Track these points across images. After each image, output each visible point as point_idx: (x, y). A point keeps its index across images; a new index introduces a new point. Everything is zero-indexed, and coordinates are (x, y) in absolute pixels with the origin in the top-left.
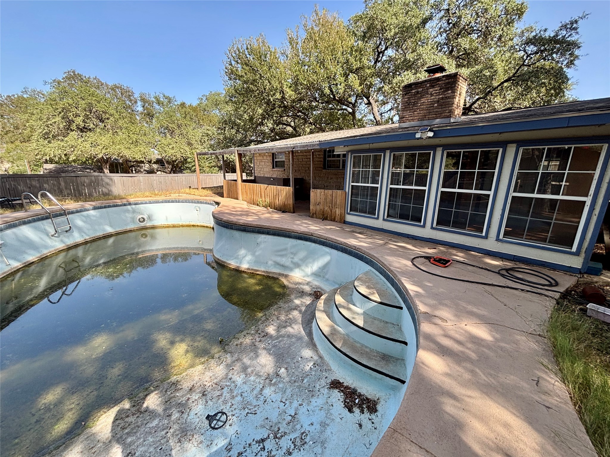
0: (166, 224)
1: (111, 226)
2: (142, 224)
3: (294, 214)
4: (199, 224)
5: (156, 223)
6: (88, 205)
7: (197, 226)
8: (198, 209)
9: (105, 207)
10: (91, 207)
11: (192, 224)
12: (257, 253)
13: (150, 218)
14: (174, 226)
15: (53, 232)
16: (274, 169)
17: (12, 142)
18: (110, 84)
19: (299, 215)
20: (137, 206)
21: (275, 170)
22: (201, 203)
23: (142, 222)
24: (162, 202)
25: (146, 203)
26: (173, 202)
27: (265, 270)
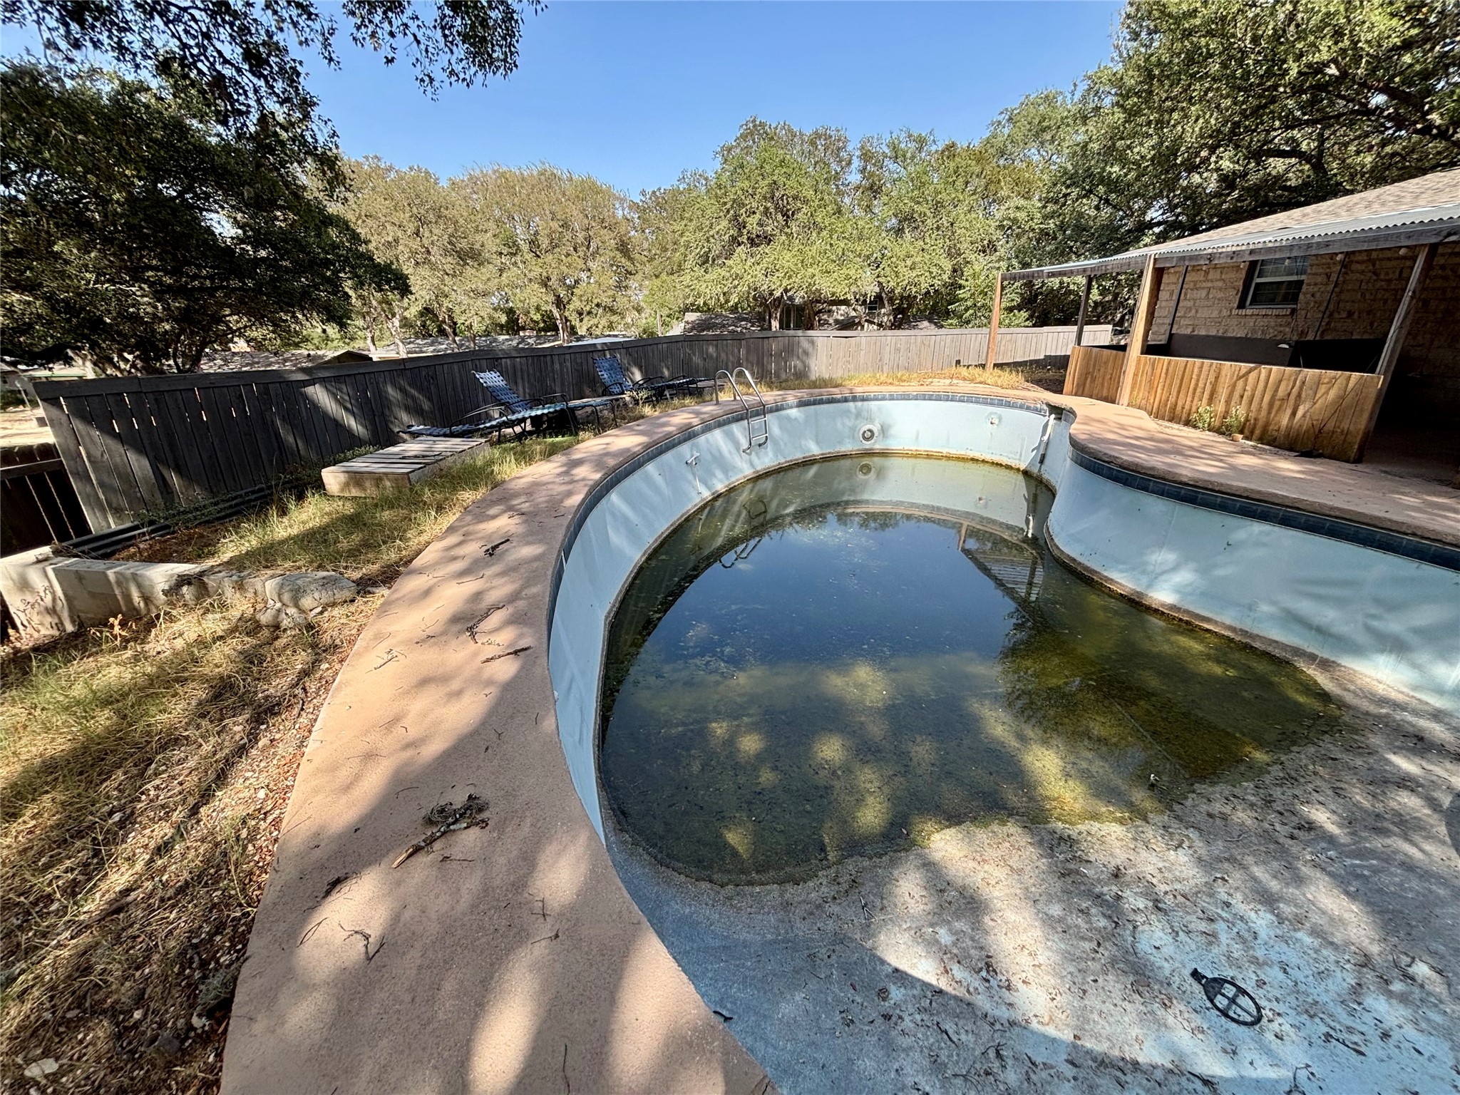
0: (914, 448)
1: (818, 443)
2: (868, 445)
3: (1360, 467)
4: (988, 457)
5: (894, 444)
6: (791, 397)
7: (983, 461)
8: (995, 421)
9: (815, 403)
10: (796, 401)
11: (971, 454)
12: (1220, 572)
13: (884, 430)
14: (929, 456)
15: (745, 444)
16: (1243, 312)
17: (657, 277)
18: (808, 132)
19: (1386, 472)
20: (866, 403)
21: (1249, 312)
22: (1008, 405)
23: (867, 439)
24: (916, 398)
25: (883, 399)
26: (939, 399)
27: (1238, 625)
